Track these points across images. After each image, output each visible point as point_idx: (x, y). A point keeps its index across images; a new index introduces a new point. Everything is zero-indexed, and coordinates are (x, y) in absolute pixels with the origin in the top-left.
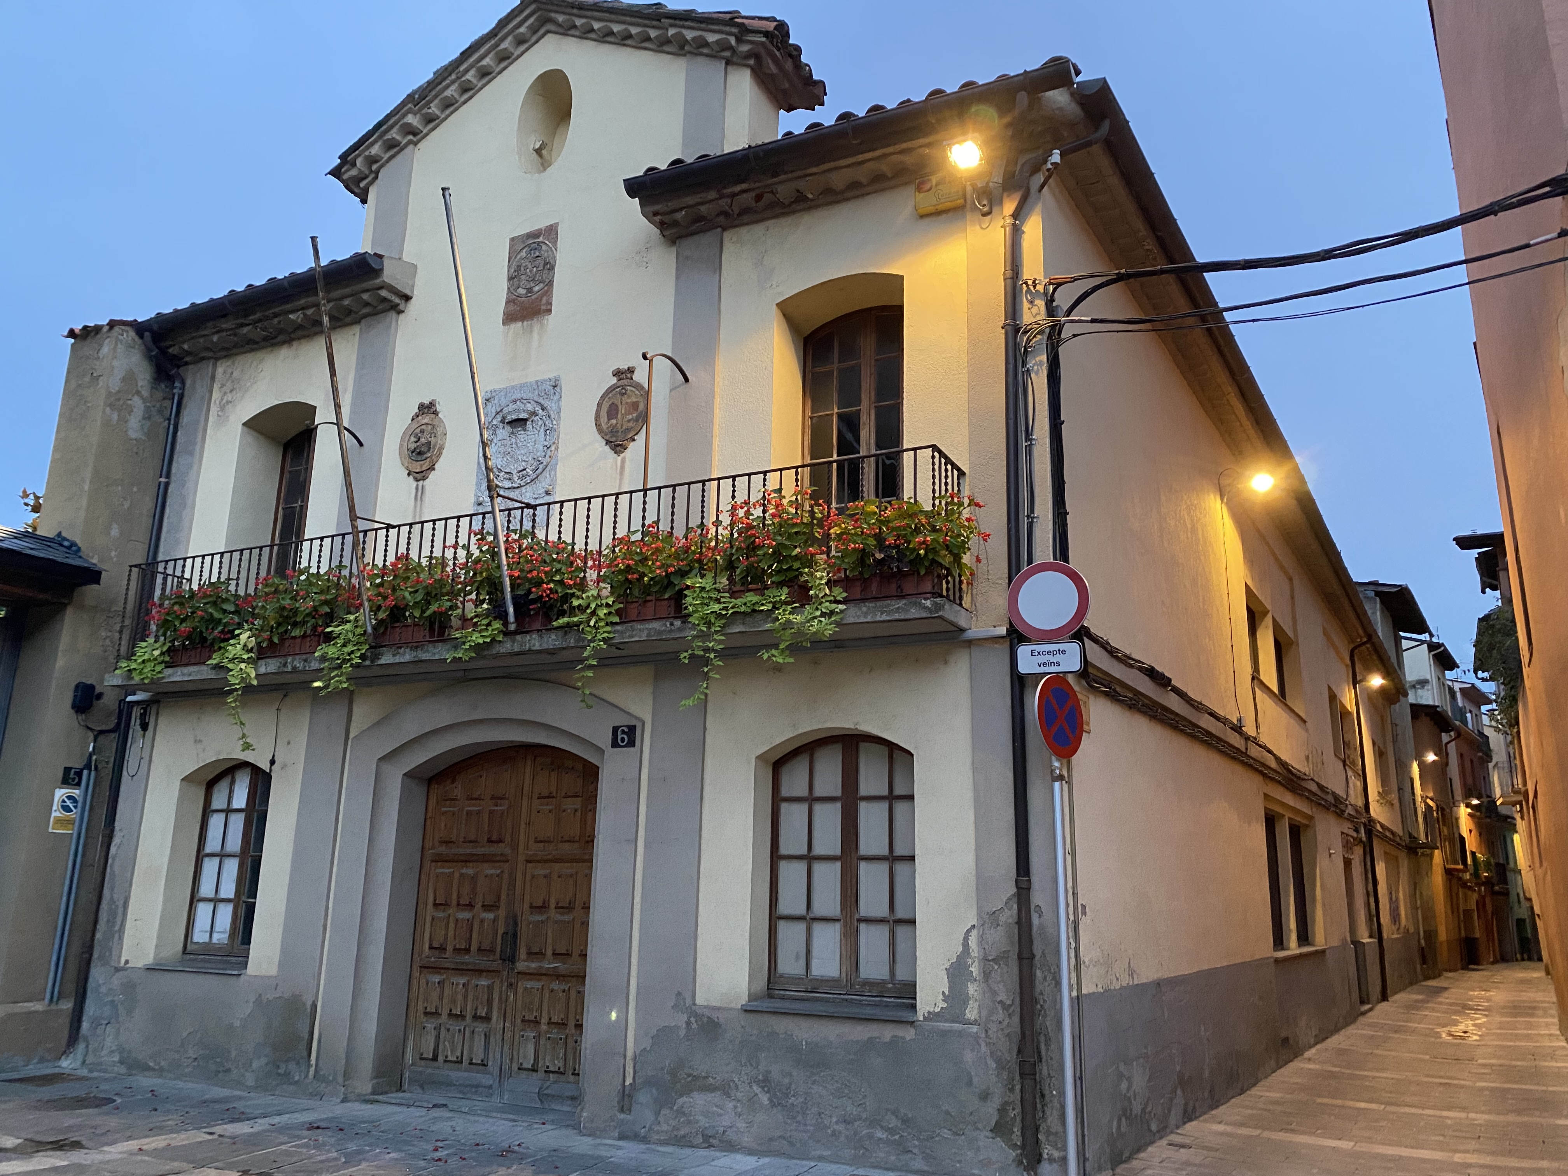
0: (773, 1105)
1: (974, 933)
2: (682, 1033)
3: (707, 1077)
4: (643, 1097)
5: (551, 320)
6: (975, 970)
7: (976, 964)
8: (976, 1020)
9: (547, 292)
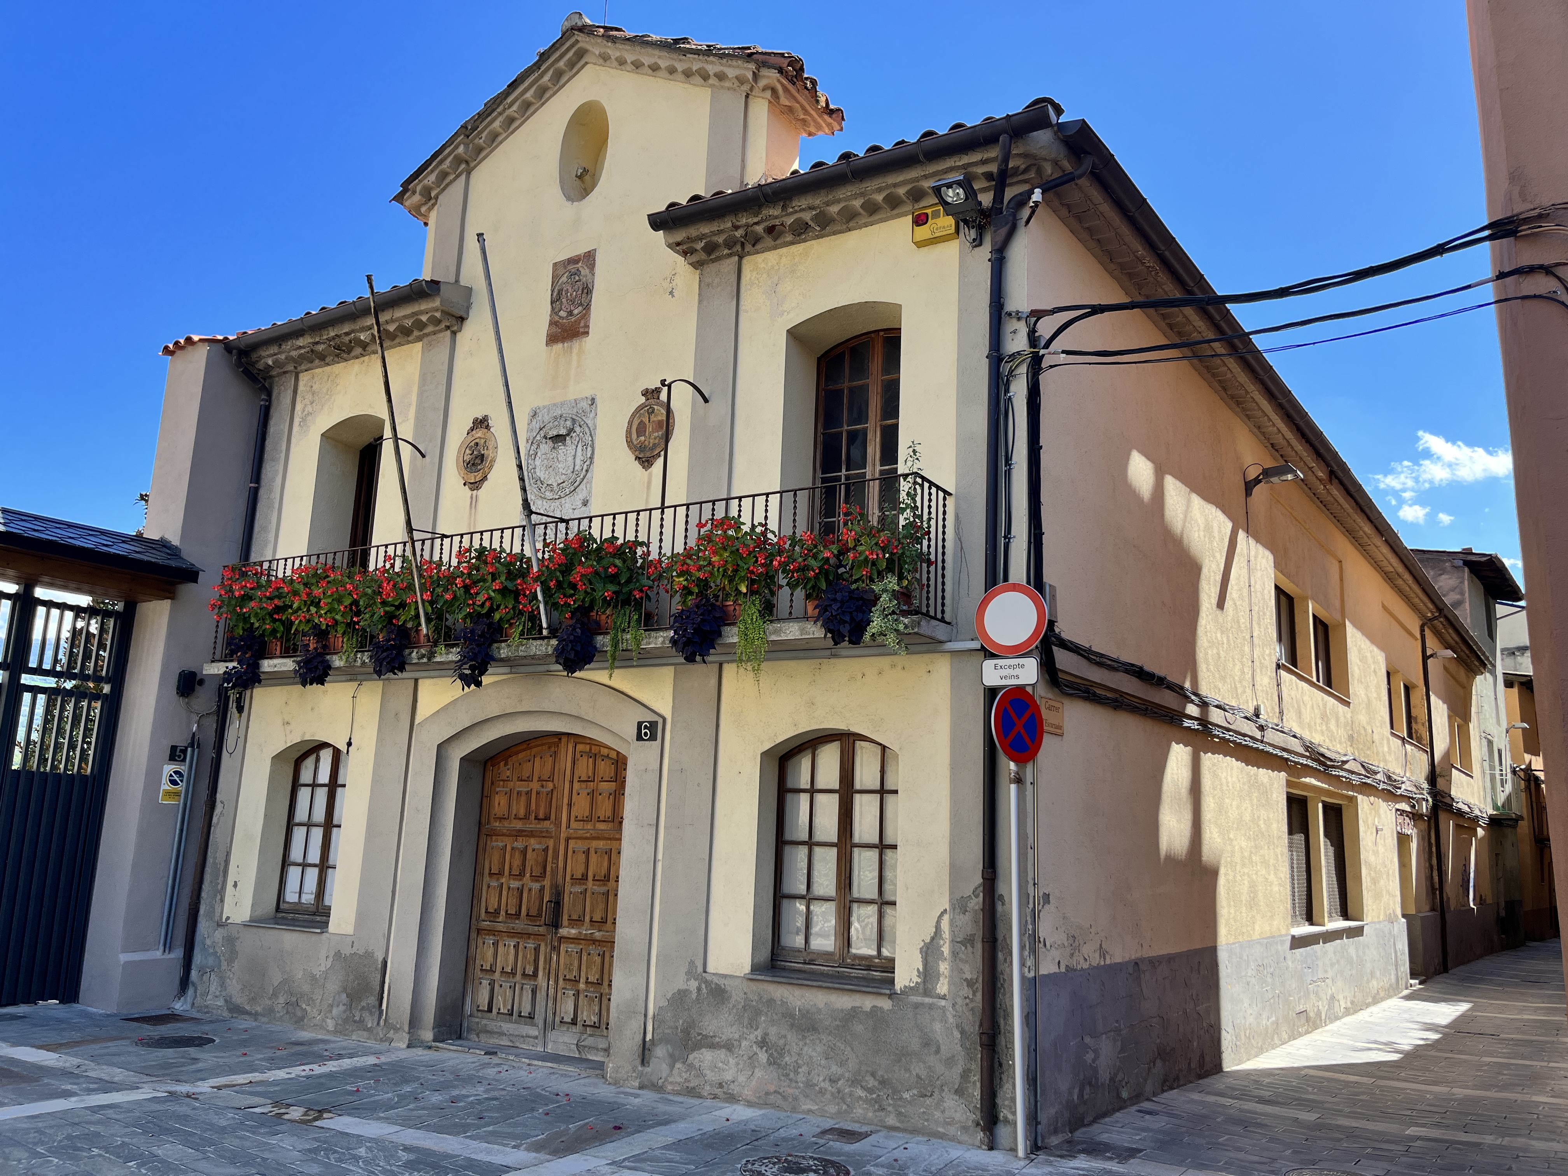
0: (770, 1064)
1: (946, 918)
2: (694, 996)
3: (715, 1036)
4: (660, 1052)
5: (589, 343)
6: (946, 950)
7: (947, 945)
8: (945, 995)
9: (585, 315)
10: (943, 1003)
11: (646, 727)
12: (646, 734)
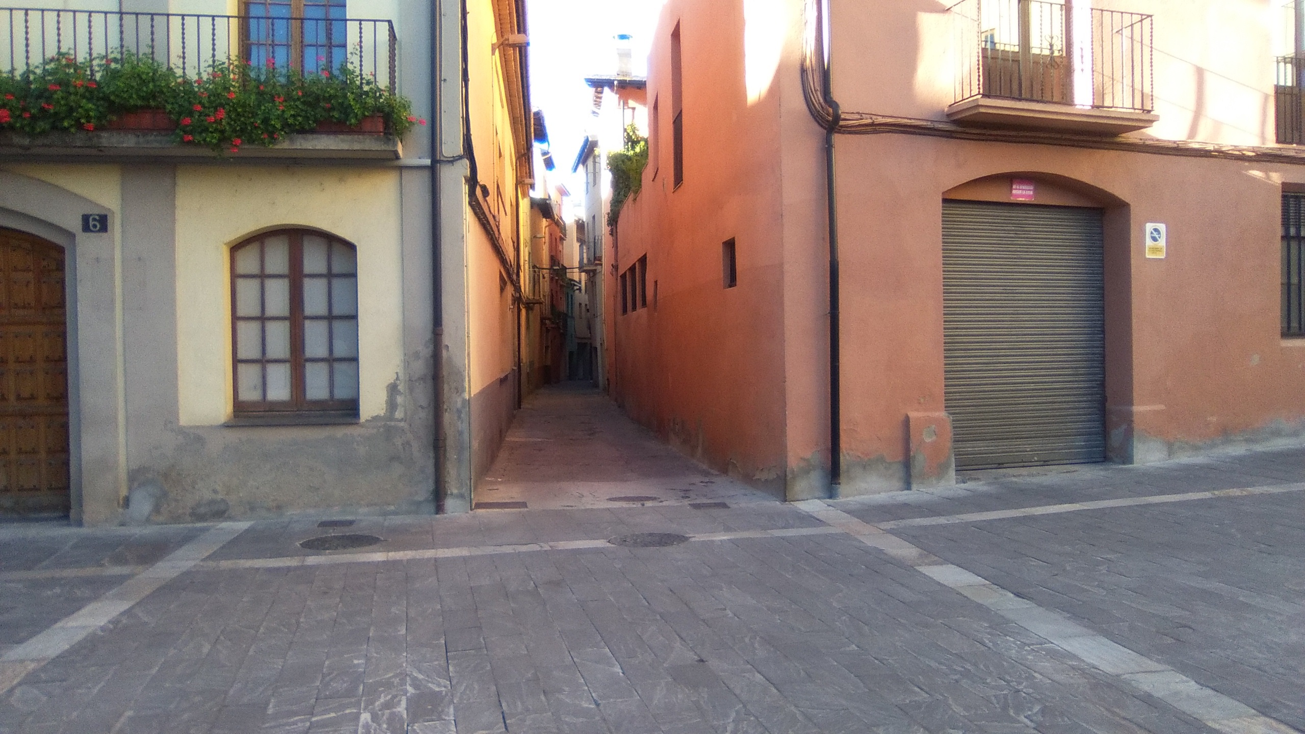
4: (140, 494)
6: (403, 388)
8: (403, 419)
10: (402, 424)
11: (94, 220)
12: (95, 226)
